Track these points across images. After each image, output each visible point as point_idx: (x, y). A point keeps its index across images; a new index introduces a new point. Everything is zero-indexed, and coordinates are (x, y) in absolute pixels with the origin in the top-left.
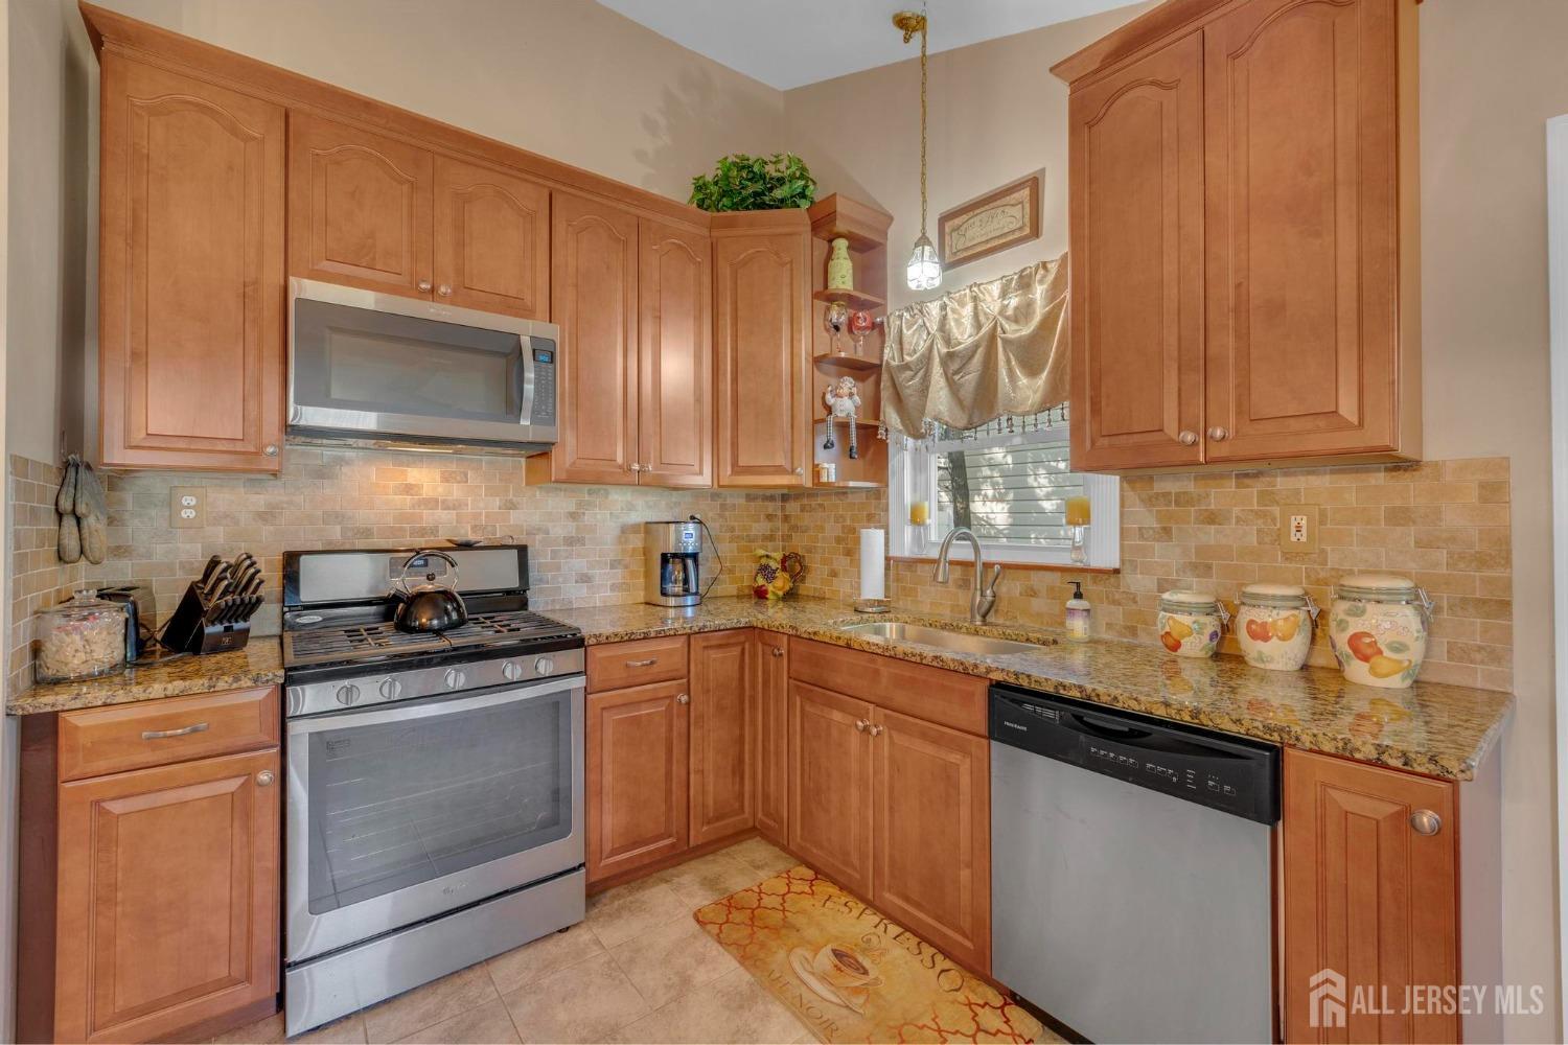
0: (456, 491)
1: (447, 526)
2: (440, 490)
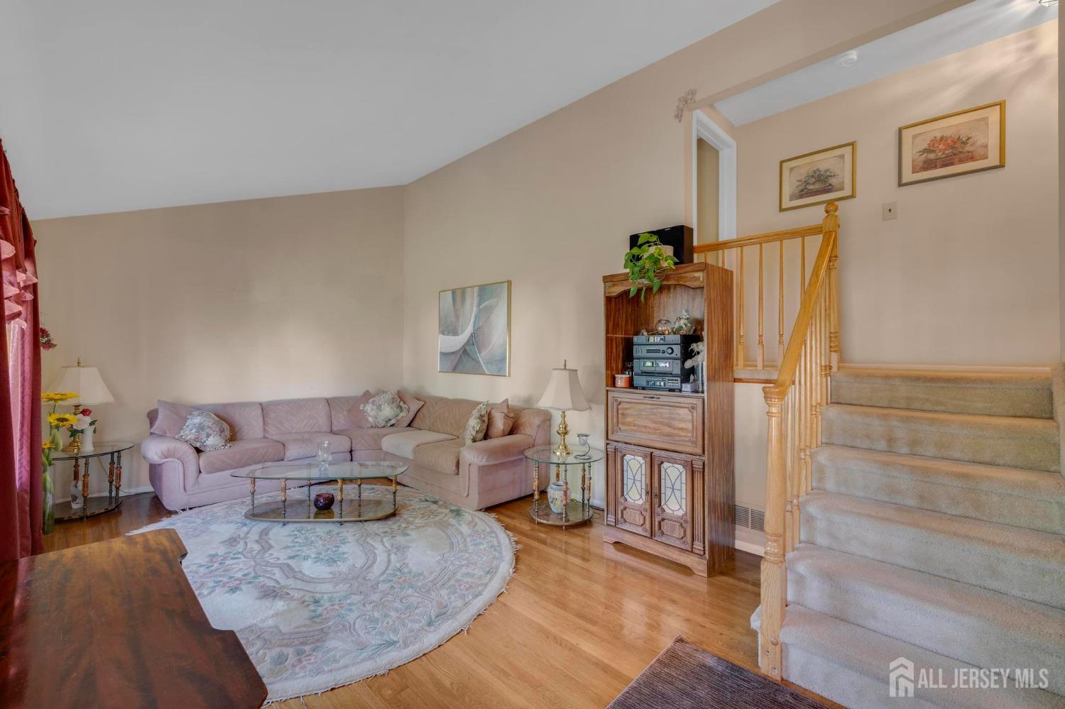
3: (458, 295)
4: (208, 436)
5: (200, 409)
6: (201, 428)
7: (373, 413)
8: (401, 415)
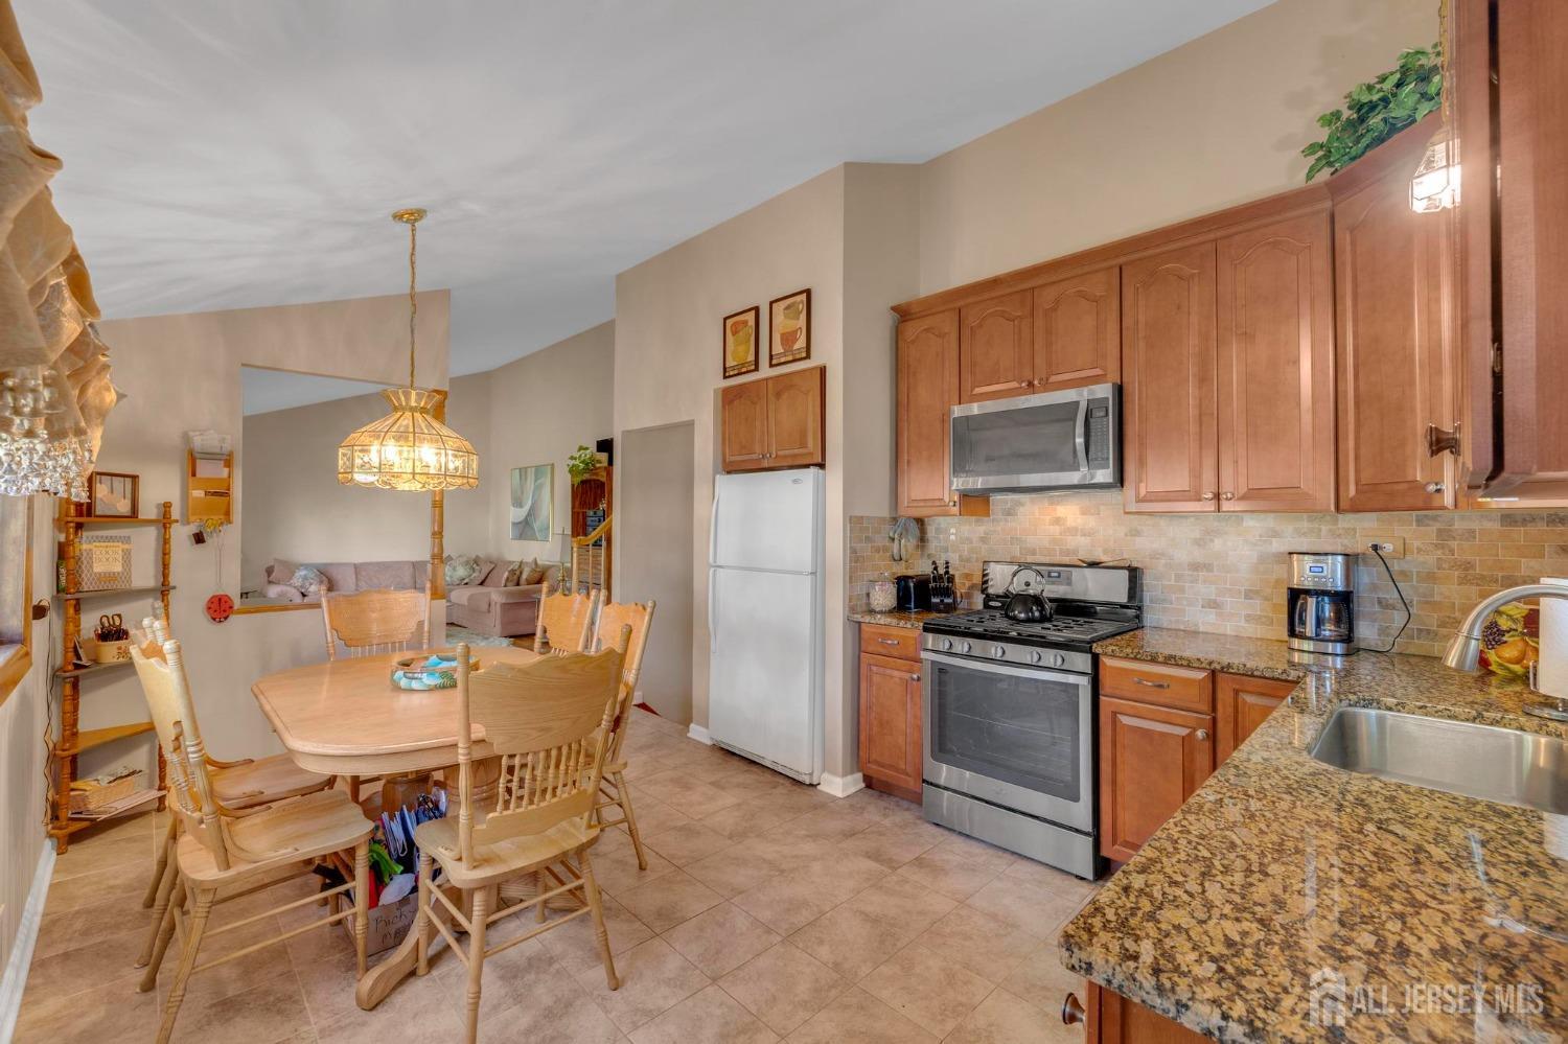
0: (1091, 522)
1: (1084, 548)
2: (1079, 521)
3: (523, 471)
4: (311, 584)
5: (307, 566)
6: (305, 578)
7: (449, 574)
8: (474, 575)
